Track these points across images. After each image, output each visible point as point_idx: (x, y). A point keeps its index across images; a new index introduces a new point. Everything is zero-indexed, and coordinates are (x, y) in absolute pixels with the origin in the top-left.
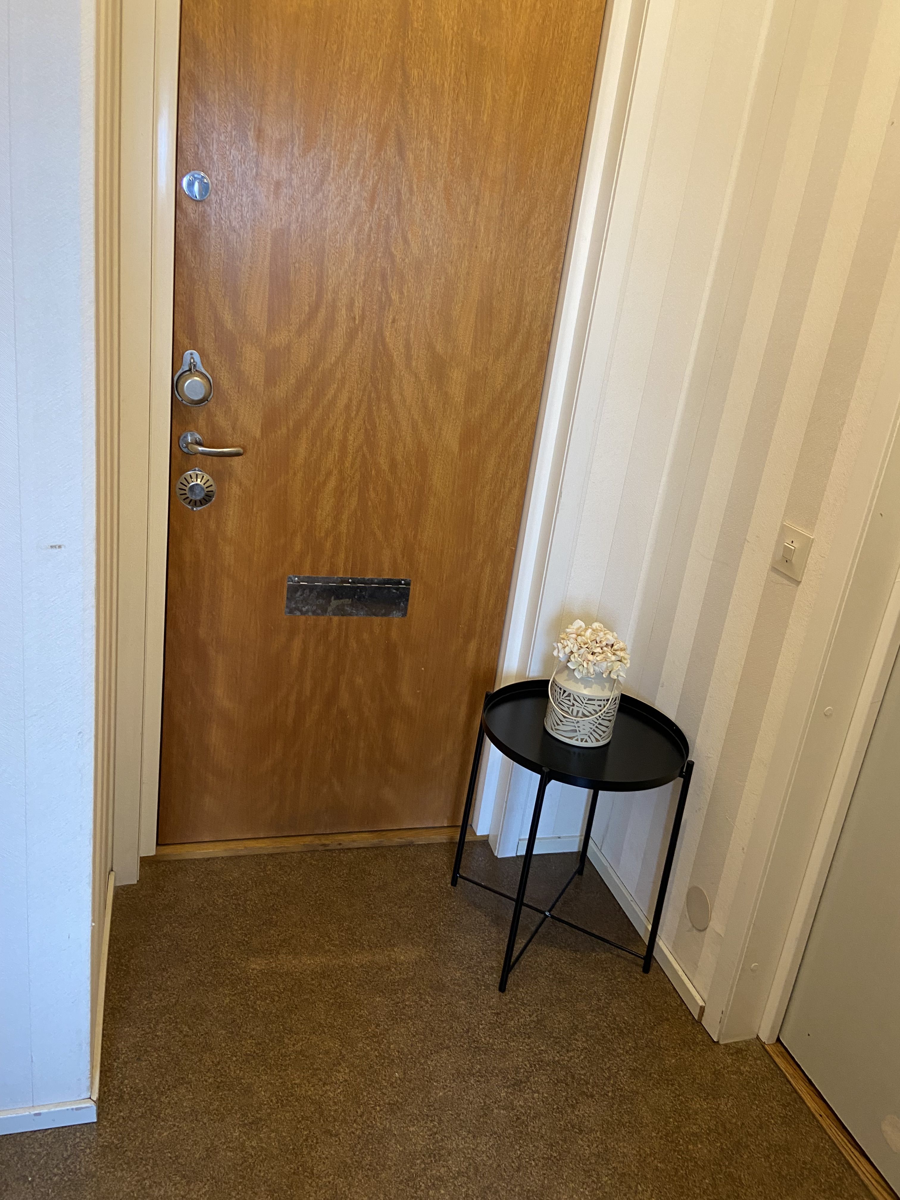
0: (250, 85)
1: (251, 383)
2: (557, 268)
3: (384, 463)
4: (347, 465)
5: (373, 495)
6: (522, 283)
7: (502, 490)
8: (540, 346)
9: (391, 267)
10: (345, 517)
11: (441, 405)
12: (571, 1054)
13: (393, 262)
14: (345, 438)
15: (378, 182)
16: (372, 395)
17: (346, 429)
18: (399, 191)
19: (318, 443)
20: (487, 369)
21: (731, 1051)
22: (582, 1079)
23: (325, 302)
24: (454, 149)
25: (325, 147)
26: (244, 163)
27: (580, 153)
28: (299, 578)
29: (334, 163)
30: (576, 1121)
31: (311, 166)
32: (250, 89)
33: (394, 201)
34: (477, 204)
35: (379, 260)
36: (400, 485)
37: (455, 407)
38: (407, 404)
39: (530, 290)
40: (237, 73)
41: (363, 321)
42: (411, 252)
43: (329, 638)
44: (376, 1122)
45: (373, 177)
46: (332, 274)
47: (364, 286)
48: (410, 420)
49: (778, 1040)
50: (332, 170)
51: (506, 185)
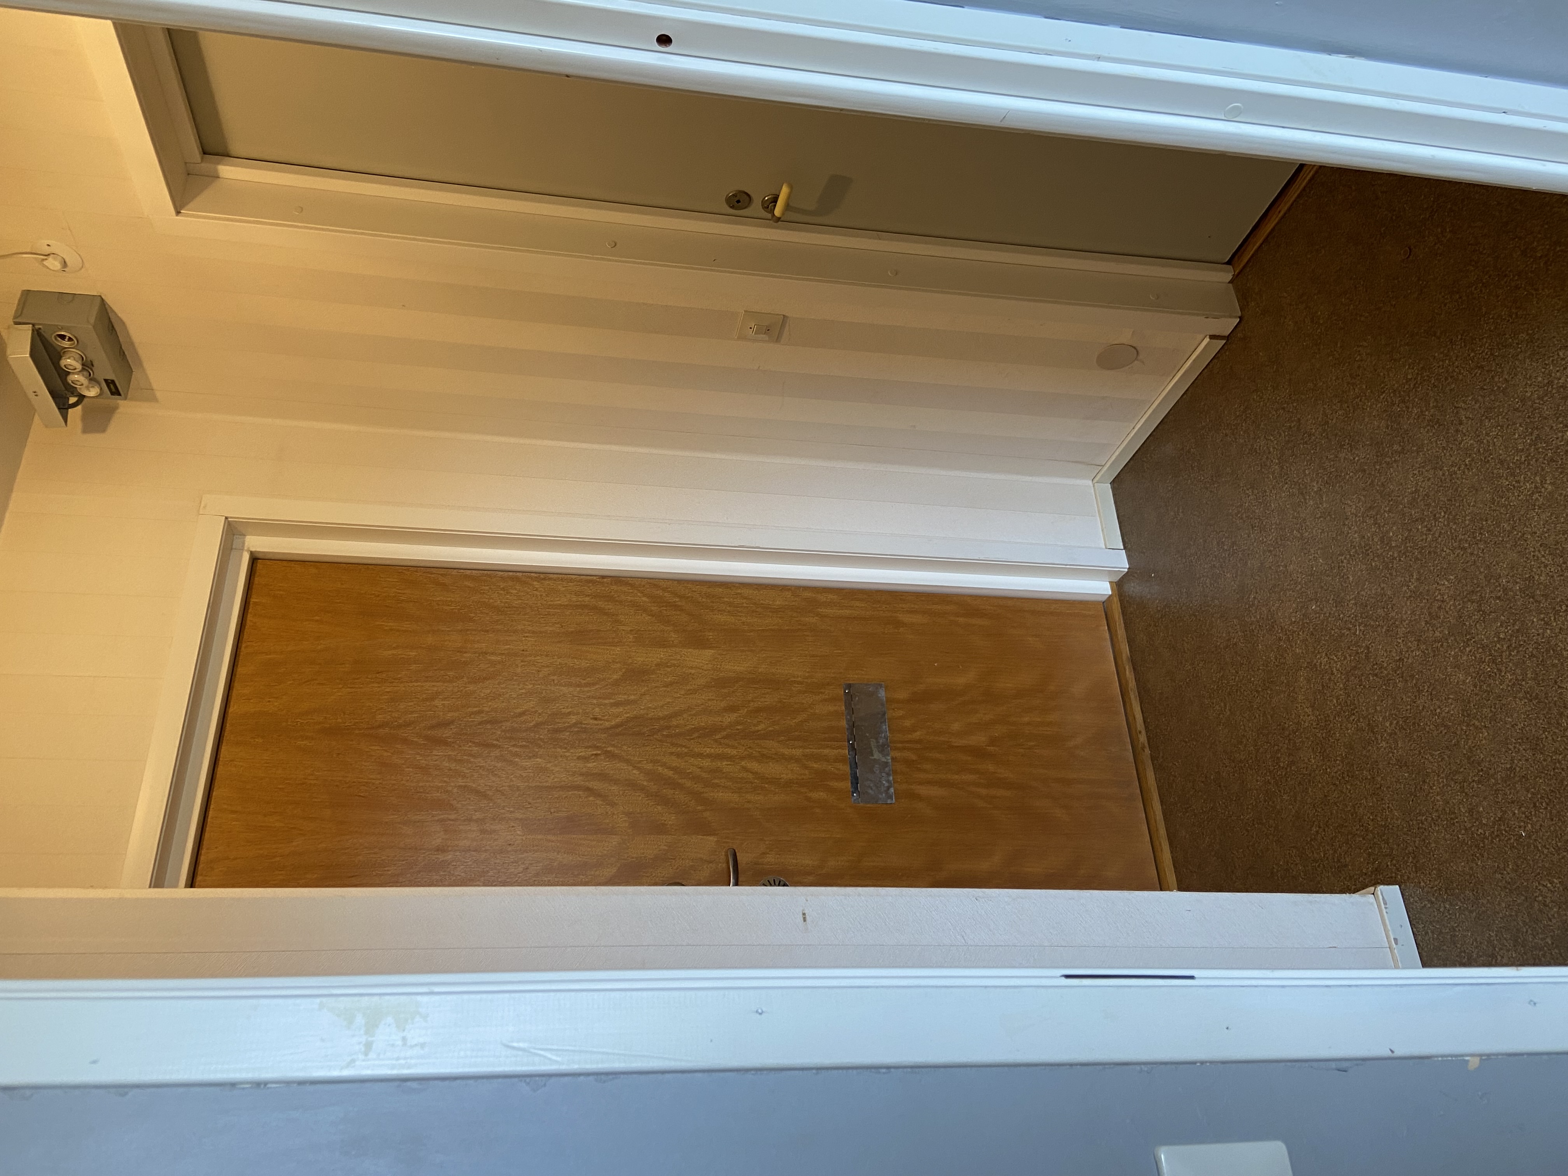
0: (399, 860)
1: (665, 848)
2: (536, 577)
3: (729, 718)
4: (735, 752)
5: (761, 727)
6: (550, 607)
7: (745, 605)
8: (606, 585)
9: (548, 725)
10: (786, 751)
11: (669, 670)
12: (1271, 449)
13: (542, 723)
14: (709, 756)
15: (474, 743)
16: (665, 733)
17: (700, 755)
18: (480, 723)
19: (716, 781)
20: (631, 630)
21: (1245, 304)
22: (1289, 434)
23: (583, 783)
24: (441, 678)
25: (447, 791)
26: (466, 862)
27: (437, 569)
28: (853, 793)
29: (461, 782)
30: (1320, 429)
31: (465, 803)
32: (403, 861)
33: (489, 726)
34: (486, 653)
35: (541, 737)
36: (749, 701)
37: (670, 656)
38: (671, 701)
39: (558, 599)
40: (390, 873)
41: (598, 747)
42: (532, 708)
43: (914, 759)
44: (1351, 614)
45: (470, 746)
46: (558, 778)
47: (566, 748)
48: (686, 696)
49: (1229, 263)
50: (467, 784)
51: (468, 630)
